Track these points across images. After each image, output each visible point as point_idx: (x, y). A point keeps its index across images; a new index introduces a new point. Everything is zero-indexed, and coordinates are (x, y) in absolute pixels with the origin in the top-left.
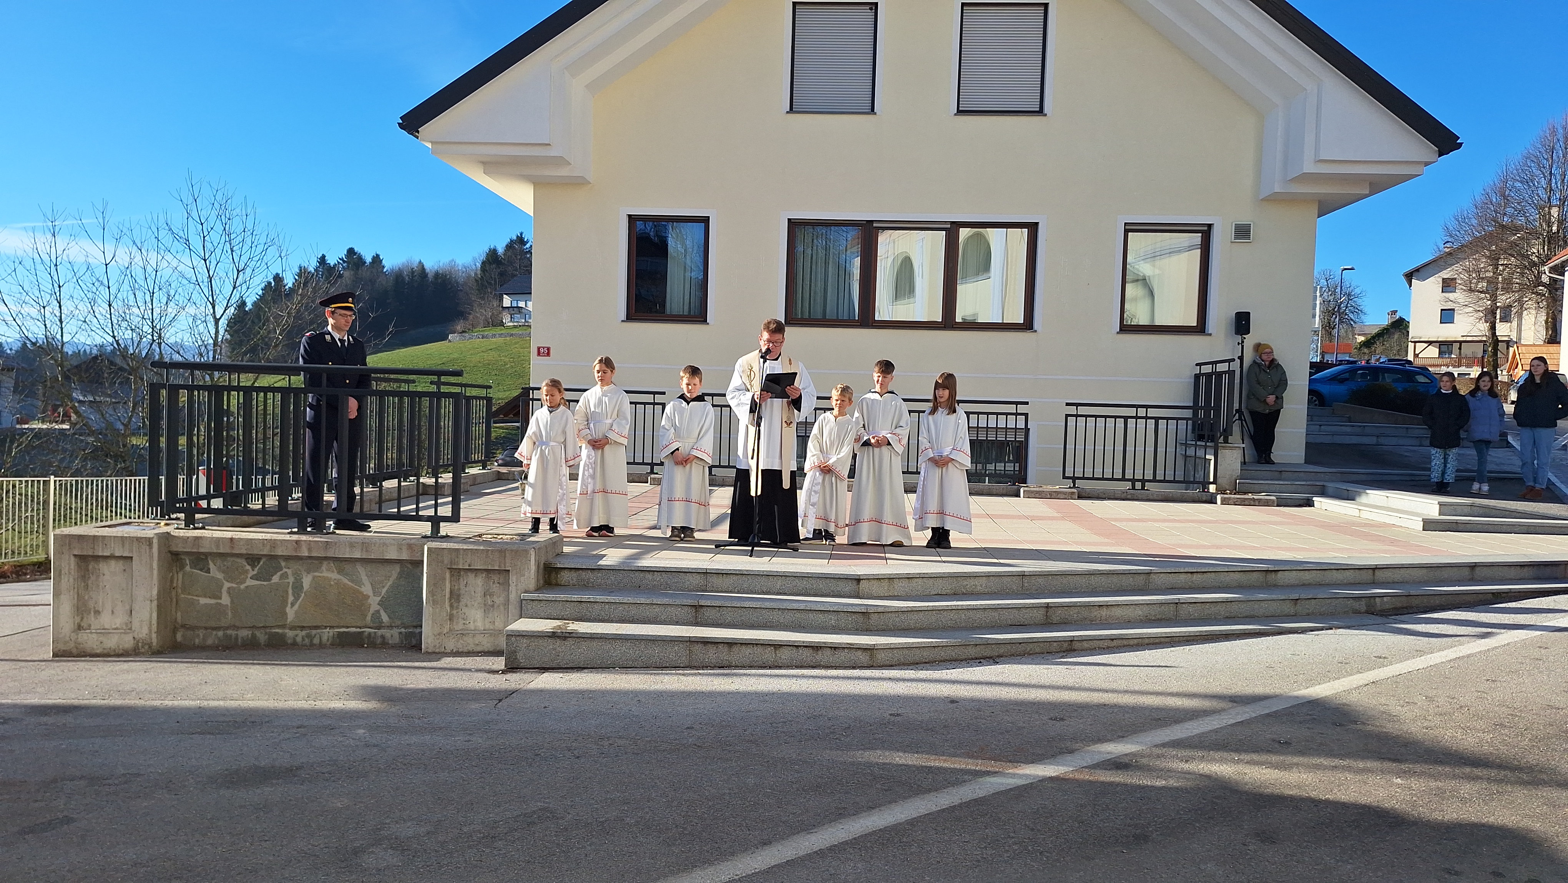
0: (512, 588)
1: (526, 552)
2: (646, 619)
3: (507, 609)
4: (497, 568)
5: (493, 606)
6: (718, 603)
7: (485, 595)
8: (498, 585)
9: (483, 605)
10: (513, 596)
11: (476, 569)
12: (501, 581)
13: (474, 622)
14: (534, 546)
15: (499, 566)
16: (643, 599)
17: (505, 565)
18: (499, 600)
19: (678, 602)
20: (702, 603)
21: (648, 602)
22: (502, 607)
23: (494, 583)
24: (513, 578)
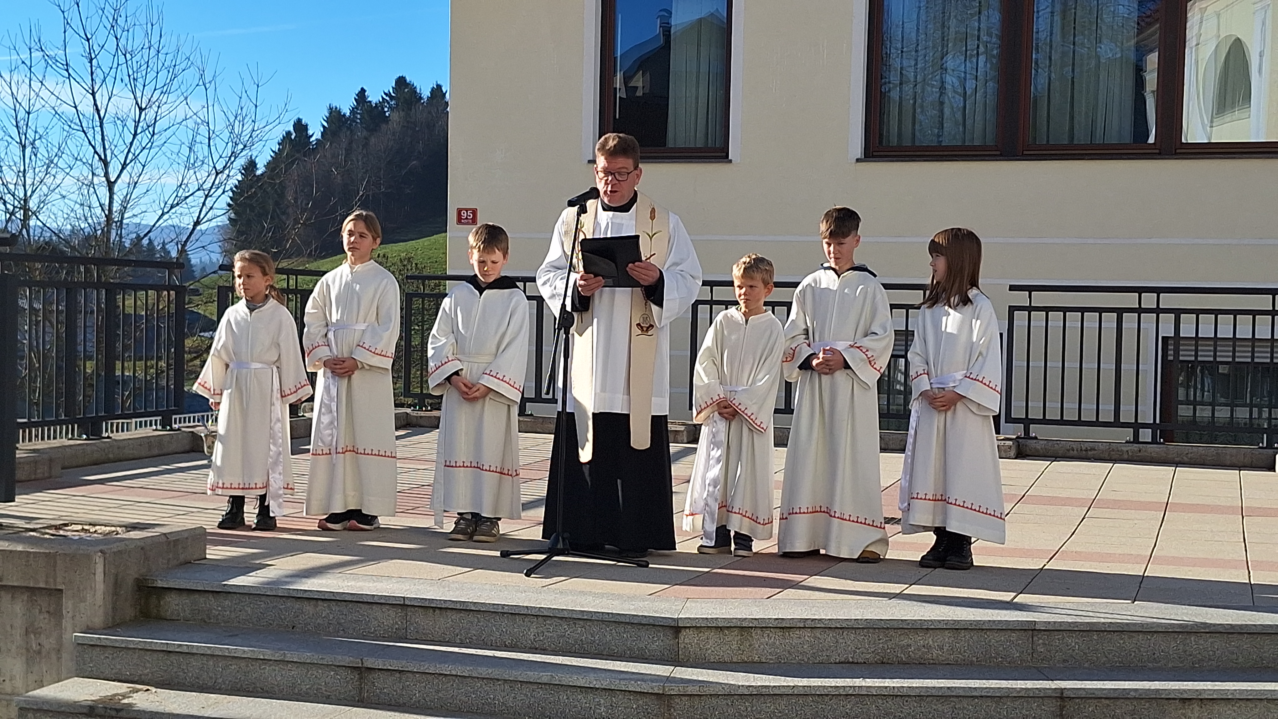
0: (67, 623)
1: (88, 557)
2: (276, 689)
3: (59, 659)
4: (42, 585)
5: (39, 652)
6: (394, 665)
7: (27, 632)
8: (46, 616)
9: (24, 651)
10: (66, 636)
11: (13, 587)
12: (51, 610)
13: (11, 680)
14: (101, 547)
15: (47, 582)
16: (268, 652)
17: (55, 580)
18: (49, 643)
19: (328, 659)
20: (370, 663)
21: (277, 656)
22: (54, 656)
23: (40, 612)
24: (68, 604)
